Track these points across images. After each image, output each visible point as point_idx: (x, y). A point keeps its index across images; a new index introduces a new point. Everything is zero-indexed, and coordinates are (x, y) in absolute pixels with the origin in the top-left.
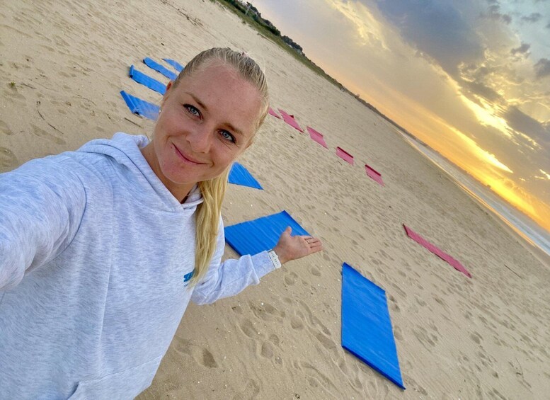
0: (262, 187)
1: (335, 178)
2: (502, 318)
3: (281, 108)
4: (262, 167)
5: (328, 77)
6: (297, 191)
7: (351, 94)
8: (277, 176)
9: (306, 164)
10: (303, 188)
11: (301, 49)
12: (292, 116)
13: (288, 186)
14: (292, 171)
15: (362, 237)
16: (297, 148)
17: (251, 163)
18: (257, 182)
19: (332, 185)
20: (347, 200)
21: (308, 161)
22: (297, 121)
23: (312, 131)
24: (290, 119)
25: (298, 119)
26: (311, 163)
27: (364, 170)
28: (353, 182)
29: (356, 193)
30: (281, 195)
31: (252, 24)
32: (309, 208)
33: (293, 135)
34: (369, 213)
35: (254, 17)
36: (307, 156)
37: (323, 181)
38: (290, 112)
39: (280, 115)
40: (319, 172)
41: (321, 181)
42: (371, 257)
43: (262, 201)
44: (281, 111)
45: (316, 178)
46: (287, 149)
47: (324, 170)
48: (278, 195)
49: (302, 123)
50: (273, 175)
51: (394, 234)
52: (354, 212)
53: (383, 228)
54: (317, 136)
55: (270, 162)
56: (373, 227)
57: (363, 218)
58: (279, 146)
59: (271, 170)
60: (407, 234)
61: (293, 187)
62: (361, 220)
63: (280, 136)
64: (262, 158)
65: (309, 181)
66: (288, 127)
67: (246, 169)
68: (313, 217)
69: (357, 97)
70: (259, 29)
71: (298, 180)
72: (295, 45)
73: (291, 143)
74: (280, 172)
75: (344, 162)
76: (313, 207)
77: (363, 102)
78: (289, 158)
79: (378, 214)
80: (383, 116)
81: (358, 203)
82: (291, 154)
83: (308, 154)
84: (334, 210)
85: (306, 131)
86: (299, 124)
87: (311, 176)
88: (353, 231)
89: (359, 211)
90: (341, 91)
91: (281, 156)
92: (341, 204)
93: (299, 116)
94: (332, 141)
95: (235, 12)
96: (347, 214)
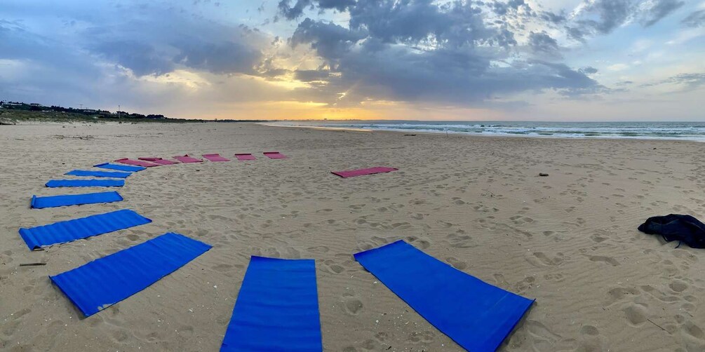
0: (209, 243)
1: (256, 178)
2: (439, 176)
3: (174, 155)
4: (193, 220)
5: (190, 121)
6: (242, 217)
7: (211, 121)
8: (213, 217)
9: (226, 184)
10: (245, 210)
11: (163, 116)
12: (186, 156)
13: (231, 220)
14: (222, 200)
15: (327, 210)
16: (208, 177)
17: (181, 222)
18: (200, 243)
19: (261, 186)
20: (284, 189)
21: (226, 181)
22: (192, 157)
23: (208, 156)
24: (186, 159)
25: (192, 154)
26: (229, 180)
27: (266, 157)
28: (271, 171)
29: (281, 178)
30: (232, 237)
31: (125, 121)
32: (267, 226)
33: (198, 169)
34: (306, 185)
35: (125, 117)
36: (221, 177)
37: (251, 188)
38: (182, 154)
39: (176, 161)
40: (243, 183)
41: (250, 190)
42: (354, 221)
43: (221, 266)
44: (175, 157)
45: (245, 191)
46: (201, 183)
47: (244, 178)
48: (230, 240)
49: (197, 156)
50: (208, 219)
51: (337, 185)
52: (297, 194)
53: (327, 187)
54: (214, 157)
55: (197, 207)
56: (322, 193)
57: (309, 193)
58: (193, 186)
59: (203, 215)
60: (342, 177)
61: (234, 217)
62: (309, 196)
63: (188, 176)
64: (187, 208)
65: (243, 197)
66: (189, 165)
67: (180, 235)
68: (280, 233)
69: (216, 121)
70: (131, 121)
71: (233, 205)
72: (157, 116)
73: (201, 175)
74: (213, 210)
75: (249, 162)
76: (269, 221)
77: (222, 121)
78: (209, 190)
79: (312, 180)
80: (240, 121)
81: (291, 184)
82: (207, 185)
83: (221, 175)
84: (285, 206)
85: (204, 159)
86: (196, 158)
87: (239, 192)
88: (317, 212)
89: (300, 190)
90: (204, 123)
91: (202, 193)
92: (283, 197)
93: (191, 152)
94: (227, 153)
95: (112, 120)
96: (296, 200)
